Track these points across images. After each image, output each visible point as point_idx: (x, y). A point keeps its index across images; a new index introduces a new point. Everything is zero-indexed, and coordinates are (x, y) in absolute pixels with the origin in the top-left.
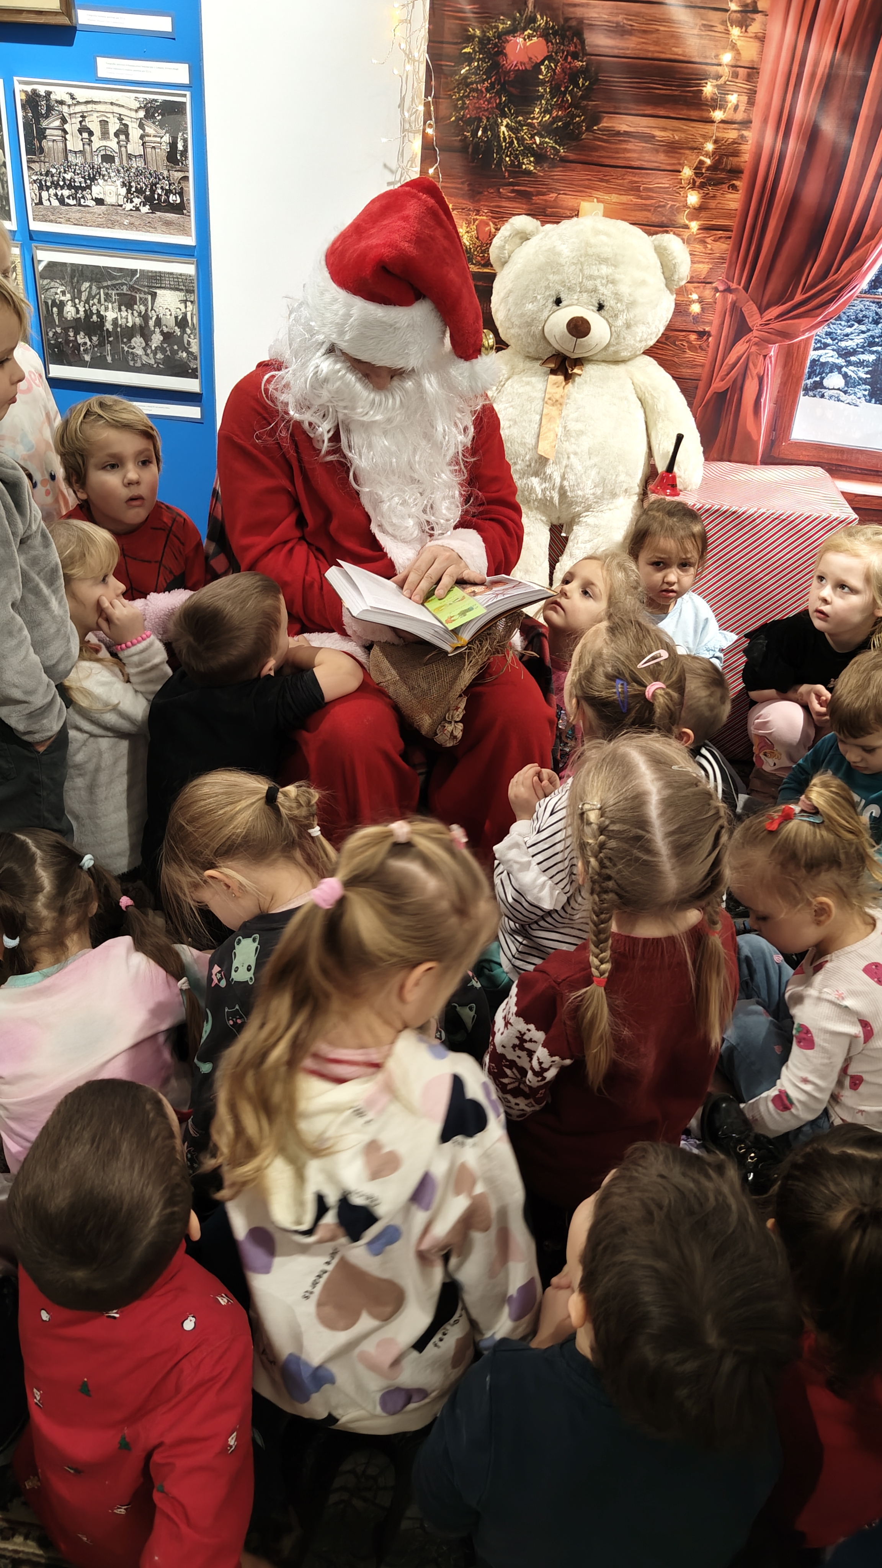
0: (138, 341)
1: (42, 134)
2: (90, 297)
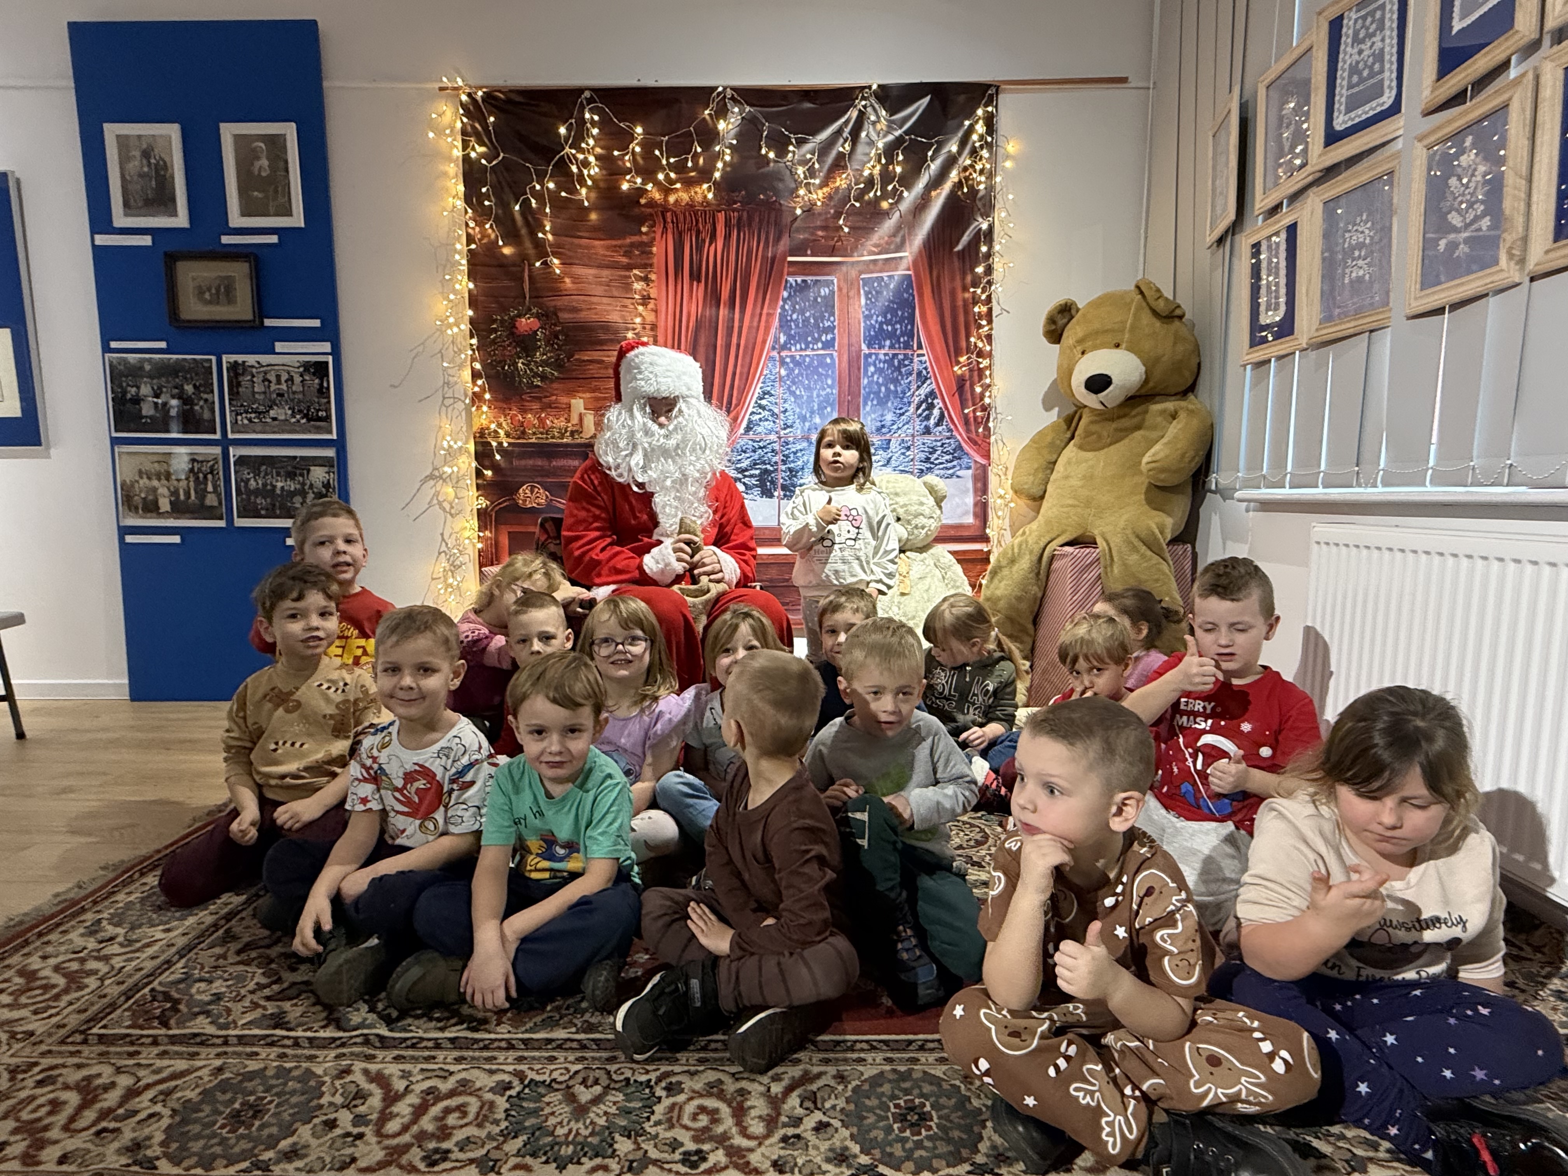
0: (298, 499)
1: (239, 384)
2: (266, 474)
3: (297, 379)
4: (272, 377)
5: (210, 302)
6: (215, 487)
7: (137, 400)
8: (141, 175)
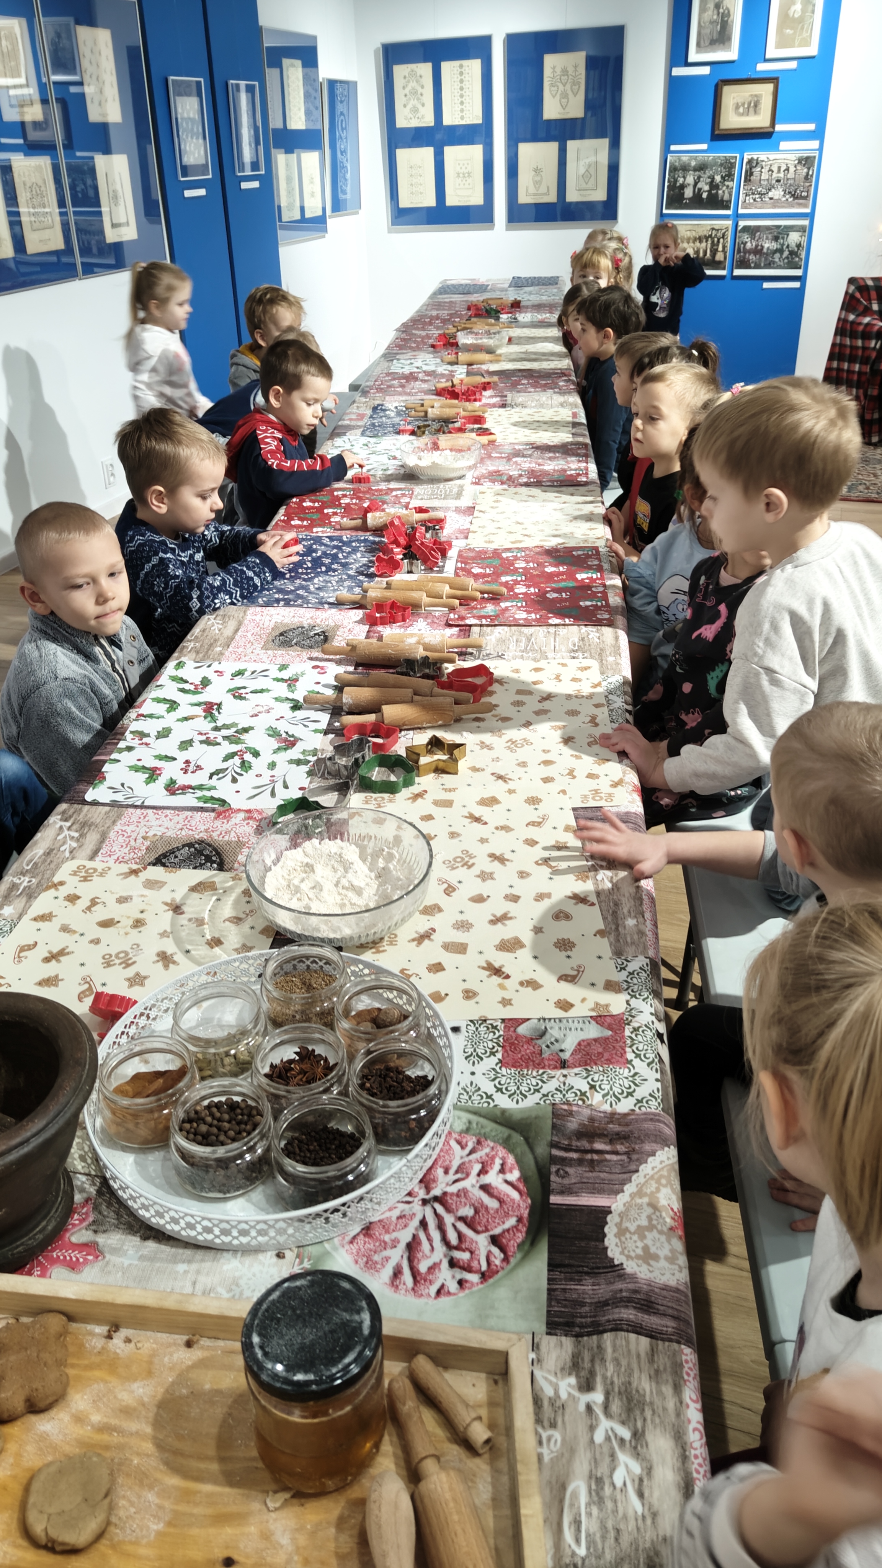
0: (777, 255)
1: (752, 174)
2: (759, 239)
3: (792, 169)
4: (775, 169)
5: (742, 114)
6: (724, 247)
7: (683, 187)
8: (711, 22)
